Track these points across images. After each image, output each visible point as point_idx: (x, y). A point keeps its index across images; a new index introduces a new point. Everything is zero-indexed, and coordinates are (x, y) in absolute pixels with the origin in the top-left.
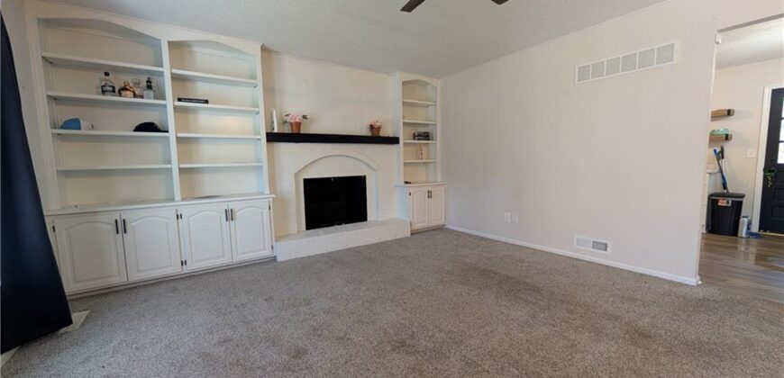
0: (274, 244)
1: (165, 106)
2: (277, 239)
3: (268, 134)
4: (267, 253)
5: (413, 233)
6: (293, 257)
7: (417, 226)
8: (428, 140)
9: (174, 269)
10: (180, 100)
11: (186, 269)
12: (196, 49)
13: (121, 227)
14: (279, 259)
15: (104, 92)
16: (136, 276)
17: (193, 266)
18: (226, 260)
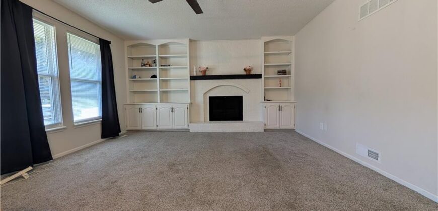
0: (189, 124)
1: (156, 69)
2: (190, 122)
3: (191, 77)
4: (186, 127)
5: (265, 130)
6: (196, 131)
7: (269, 127)
8: (286, 75)
9: (154, 127)
10: (161, 66)
11: (158, 128)
12: (170, 46)
13: (141, 110)
14: (191, 131)
15: (142, 66)
16: (144, 128)
17: (160, 127)
18: (170, 127)
